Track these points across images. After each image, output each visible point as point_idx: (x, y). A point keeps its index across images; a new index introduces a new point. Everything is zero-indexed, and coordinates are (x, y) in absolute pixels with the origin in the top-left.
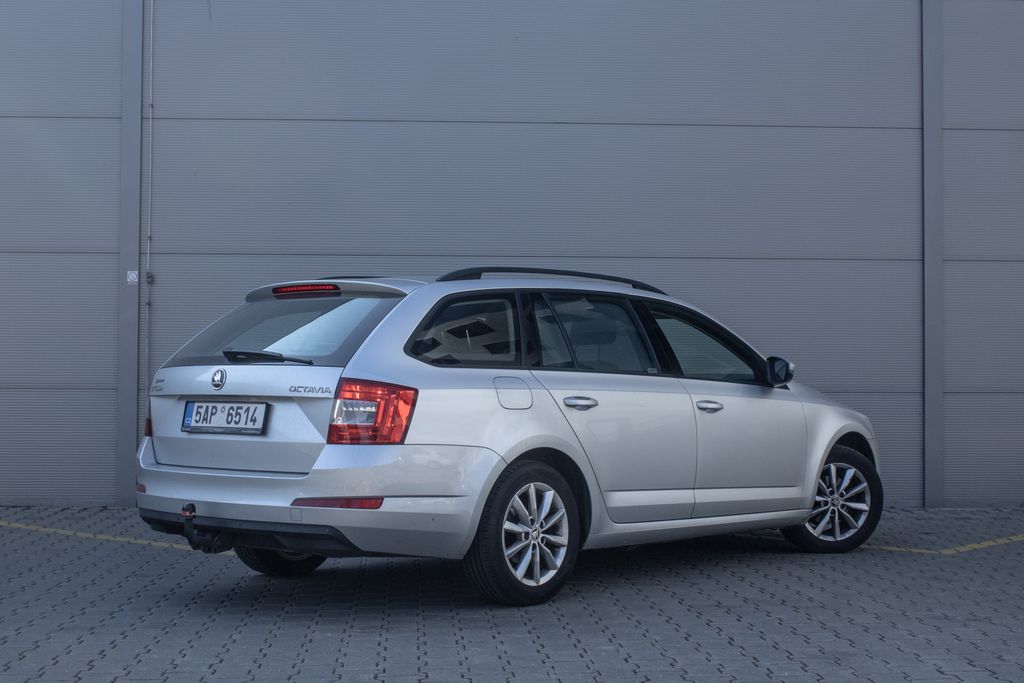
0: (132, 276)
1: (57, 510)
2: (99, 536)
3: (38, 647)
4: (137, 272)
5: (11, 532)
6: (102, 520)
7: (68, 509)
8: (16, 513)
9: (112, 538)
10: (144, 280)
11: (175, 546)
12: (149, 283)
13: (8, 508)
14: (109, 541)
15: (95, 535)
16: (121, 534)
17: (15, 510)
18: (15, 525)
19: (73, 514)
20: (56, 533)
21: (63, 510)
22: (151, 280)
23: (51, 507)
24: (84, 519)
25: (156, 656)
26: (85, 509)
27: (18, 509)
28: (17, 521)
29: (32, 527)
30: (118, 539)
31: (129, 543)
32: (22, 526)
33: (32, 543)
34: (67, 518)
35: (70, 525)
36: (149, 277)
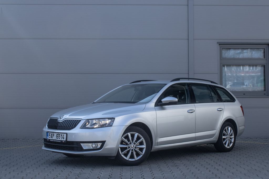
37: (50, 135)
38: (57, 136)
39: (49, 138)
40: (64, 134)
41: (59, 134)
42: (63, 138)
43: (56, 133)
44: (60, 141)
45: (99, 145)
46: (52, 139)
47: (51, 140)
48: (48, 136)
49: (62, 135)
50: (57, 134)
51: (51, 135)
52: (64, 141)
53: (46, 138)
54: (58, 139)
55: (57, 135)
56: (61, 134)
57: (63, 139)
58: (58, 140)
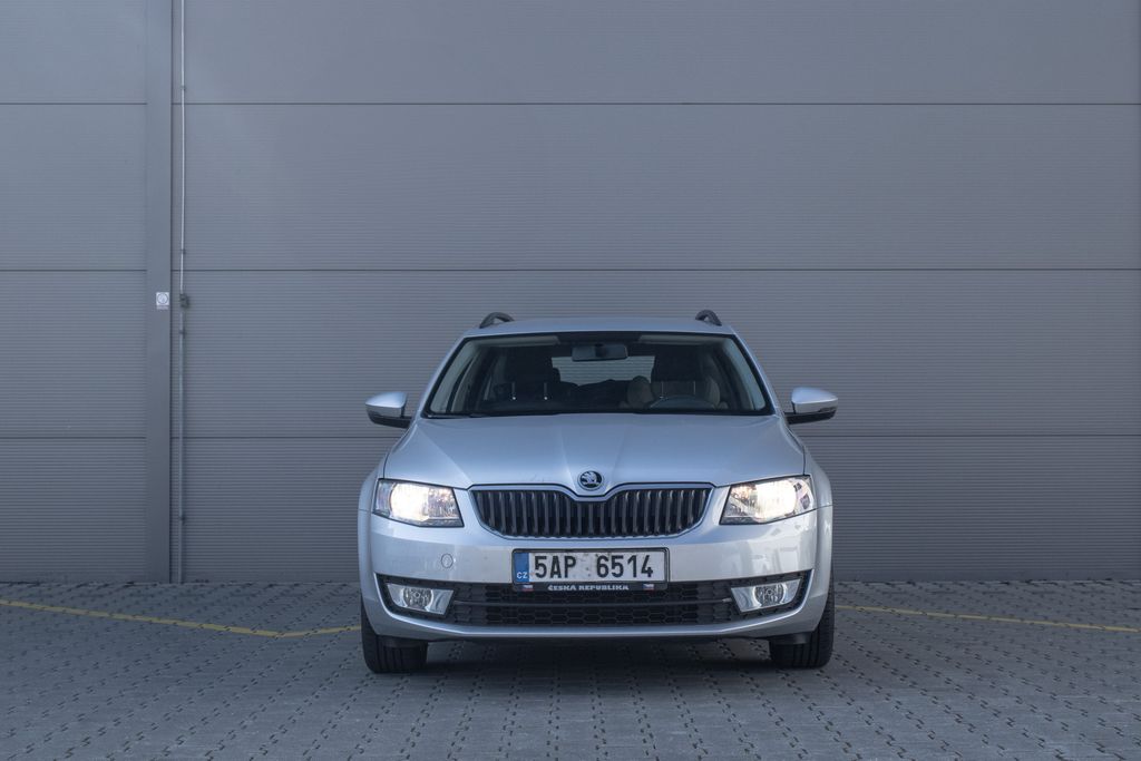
0: (163, 299)
1: (73, 586)
2: (116, 616)
3: (12, 735)
4: (168, 294)
5: (10, 612)
6: (123, 598)
7: (85, 585)
8: (20, 590)
9: (130, 618)
10: (177, 302)
11: (205, 626)
12: (183, 306)
13: (12, 584)
14: (126, 621)
15: (111, 614)
16: (143, 613)
17: (19, 587)
18: (15, 604)
19: (90, 591)
20: (64, 612)
21: (78, 587)
22: (186, 302)
23: (66, 583)
24: (101, 596)
25: (147, 744)
26: (106, 585)
27: (25, 586)
28: (20, 599)
29: (37, 606)
30: (138, 618)
31: (151, 623)
32: (25, 605)
33: (33, 623)
34: (81, 596)
35: (84, 603)
36: (183, 300)
37: (538, 566)
38: (599, 566)
39: (533, 579)
40: (647, 553)
41: (614, 554)
42: (643, 571)
43: (593, 555)
44: (626, 588)
45: (787, 591)
46: (563, 579)
47: (550, 588)
48: (527, 569)
49: (633, 559)
50: (600, 554)
51: (548, 563)
52: (655, 583)
53: (514, 577)
54: (610, 578)
55: (603, 561)
56: (628, 555)
57: (642, 577)
58: (612, 584)
